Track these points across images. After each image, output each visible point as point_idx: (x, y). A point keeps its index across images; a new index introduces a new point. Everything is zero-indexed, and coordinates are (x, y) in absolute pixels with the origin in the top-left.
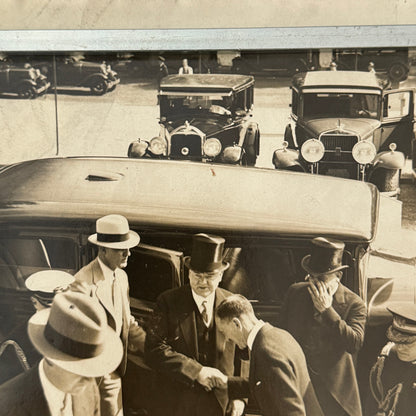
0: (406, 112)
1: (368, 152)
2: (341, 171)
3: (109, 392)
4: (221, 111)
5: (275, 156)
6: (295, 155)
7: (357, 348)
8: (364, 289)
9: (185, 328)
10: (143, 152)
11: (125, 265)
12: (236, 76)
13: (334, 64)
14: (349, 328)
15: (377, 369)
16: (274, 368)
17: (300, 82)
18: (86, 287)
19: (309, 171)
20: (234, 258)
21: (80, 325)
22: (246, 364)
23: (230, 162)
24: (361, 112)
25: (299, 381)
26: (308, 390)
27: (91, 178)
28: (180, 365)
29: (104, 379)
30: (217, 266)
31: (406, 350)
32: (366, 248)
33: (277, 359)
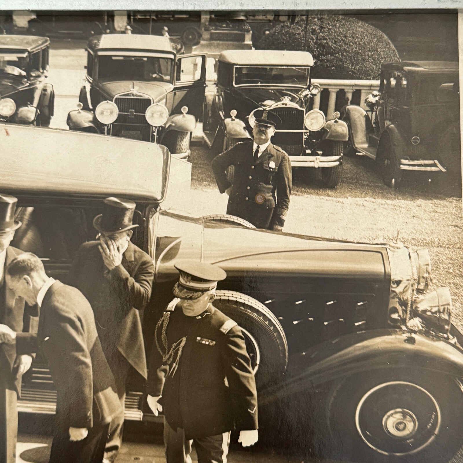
0: (198, 76)
1: (161, 115)
2: (134, 132)
4: (16, 71)
5: (69, 117)
6: (89, 116)
7: (144, 303)
8: (153, 248)
12: (31, 38)
13: (129, 27)
14: (137, 285)
15: (162, 324)
16: (62, 324)
17: (96, 45)
19: (102, 132)
20: (27, 217)
22: (35, 321)
23: (24, 122)
24: (154, 76)
25: (87, 336)
26: (95, 345)
30: (9, 225)
31: (190, 305)
32: (156, 208)
33: (67, 315)
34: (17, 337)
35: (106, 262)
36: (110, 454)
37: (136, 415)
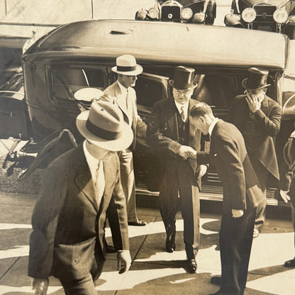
1: (283, 16)
2: (266, 27)
3: (125, 160)
5: (226, 19)
6: (238, 18)
7: (276, 133)
8: (280, 99)
9: (171, 122)
10: (145, 17)
11: (134, 85)
14: (271, 122)
15: (288, 146)
16: (225, 146)
18: (111, 98)
19: (246, 27)
20: (201, 80)
21: (107, 120)
22: (208, 144)
23: (198, 22)
25: (241, 154)
26: (246, 159)
27: (113, 33)
28: (167, 144)
29: (122, 152)
30: (190, 86)
32: (281, 74)
33: (227, 140)
34: (197, 154)
35: (251, 108)
36: (258, 226)
37: (274, 202)
